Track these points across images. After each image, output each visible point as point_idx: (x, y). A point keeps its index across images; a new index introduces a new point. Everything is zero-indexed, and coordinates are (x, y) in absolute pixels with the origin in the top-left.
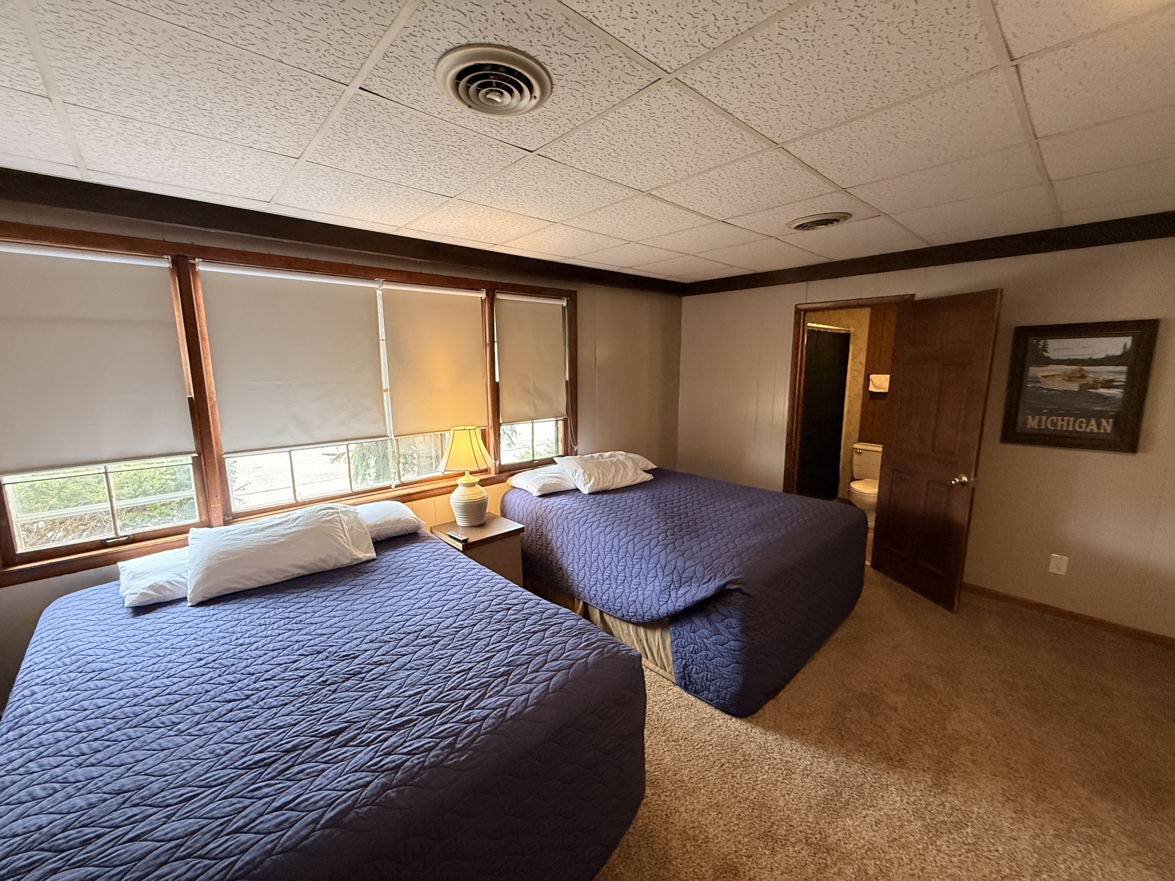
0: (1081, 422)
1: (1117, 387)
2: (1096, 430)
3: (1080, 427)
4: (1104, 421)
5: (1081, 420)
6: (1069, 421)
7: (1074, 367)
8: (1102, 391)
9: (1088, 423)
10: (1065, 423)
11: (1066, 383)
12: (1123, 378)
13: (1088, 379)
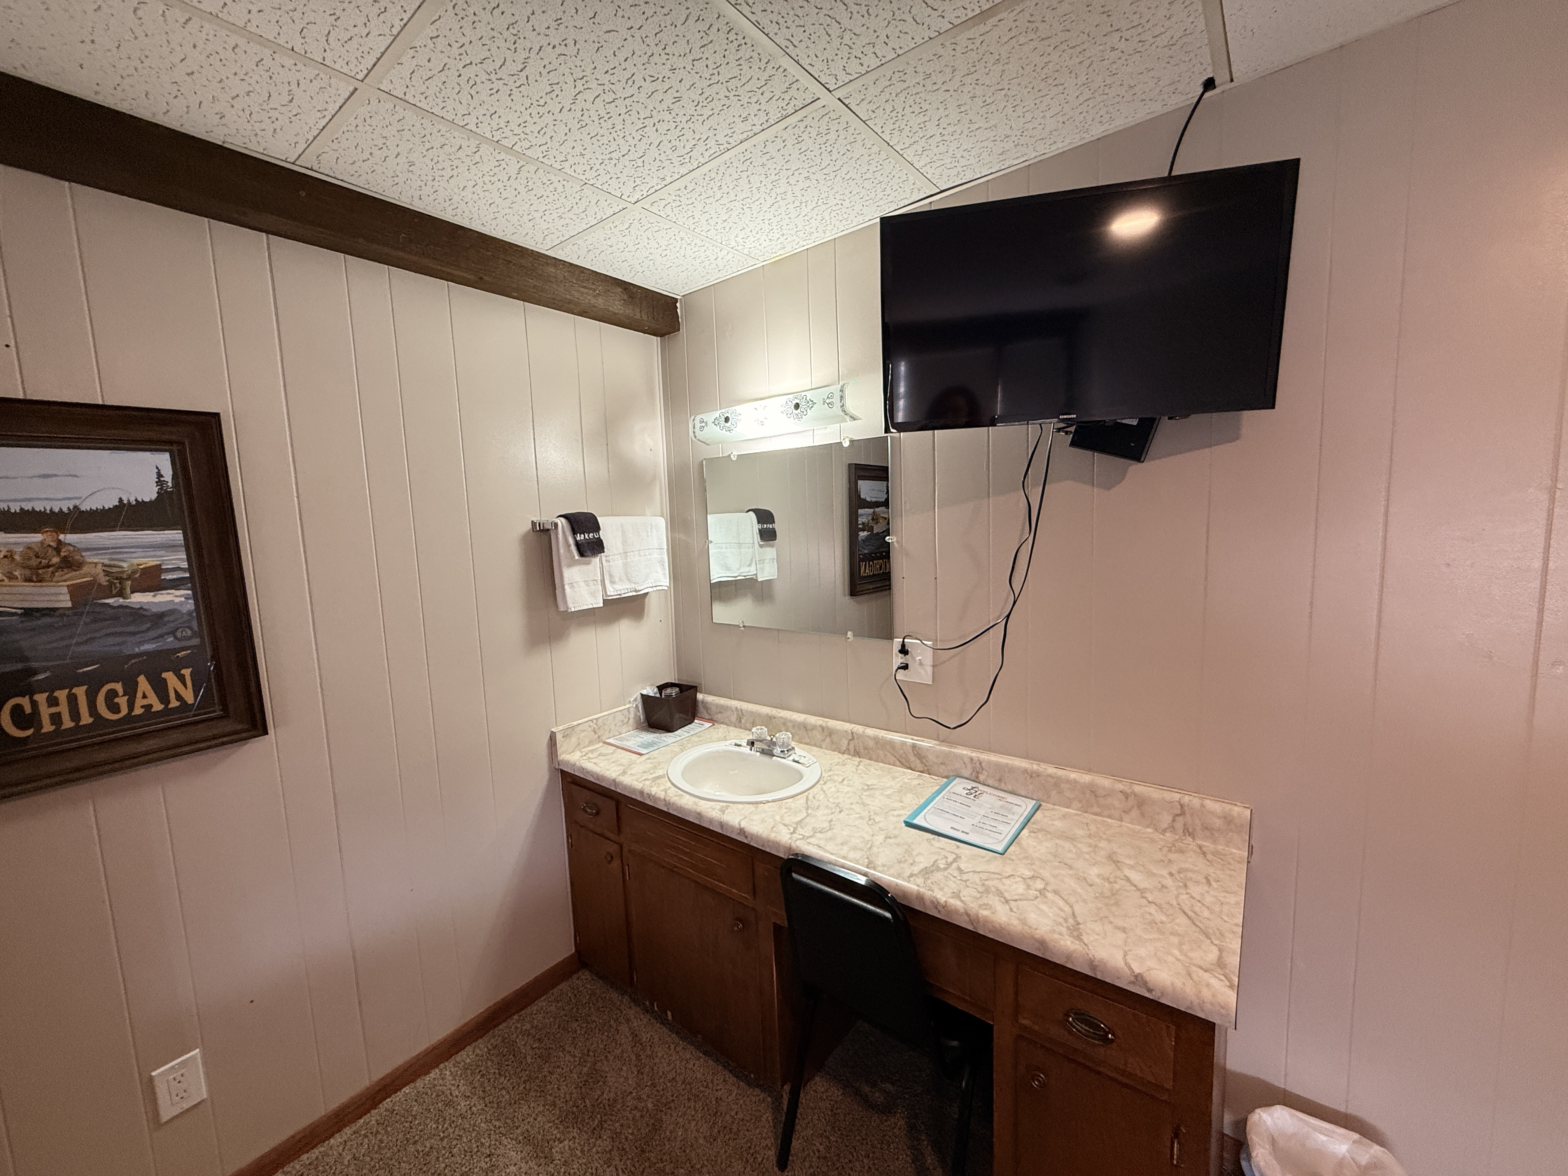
0: (113, 694)
1: (175, 584)
2: (158, 707)
3: (114, 708)
4: (169, 677)
5: (112, 686)
6: (72, 700)
7: (37, 538)
8: (138, 599)
9: (131, 691)
10: (63, 708)
11: (29, 588)
12: (178, 560)
13: (85, 569)
